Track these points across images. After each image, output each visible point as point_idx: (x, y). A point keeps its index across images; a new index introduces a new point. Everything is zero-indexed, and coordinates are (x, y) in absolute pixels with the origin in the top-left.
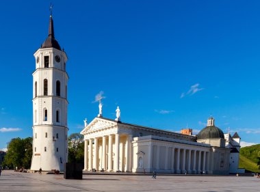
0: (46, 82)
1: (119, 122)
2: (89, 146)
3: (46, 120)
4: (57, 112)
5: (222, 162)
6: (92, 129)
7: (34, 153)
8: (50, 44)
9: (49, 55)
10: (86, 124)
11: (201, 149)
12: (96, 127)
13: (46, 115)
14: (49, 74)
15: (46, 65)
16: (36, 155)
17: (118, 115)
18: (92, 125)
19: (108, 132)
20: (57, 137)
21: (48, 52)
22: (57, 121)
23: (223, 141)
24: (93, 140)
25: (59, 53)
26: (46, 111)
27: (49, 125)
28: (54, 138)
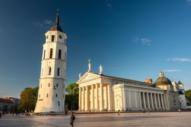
0: (52, 50)
1: (102, 75)
2: (83, 92)
3: (50, 74)
4: (58, 69)
5: (175, 101)
6: (84, 80)
7: (39, 98)
8: (56, 28)
9: (55, 34)
10: (80, 76)
11: (159, 93)
12: (87, 78)
13: (50, 71)
14: (54, 46)
15: (53, 40)
16: (39, 100)
17: (101, 70)
18: (84, 77)
19: (95, 82)
20: (57, 87)
21: (55, 33)
22: (58, 75)
23: (172, 86)
24: (85, 87)
25: (61, 34)
26: (50, 69)
27: (52, 78)
28: (54, 87)
